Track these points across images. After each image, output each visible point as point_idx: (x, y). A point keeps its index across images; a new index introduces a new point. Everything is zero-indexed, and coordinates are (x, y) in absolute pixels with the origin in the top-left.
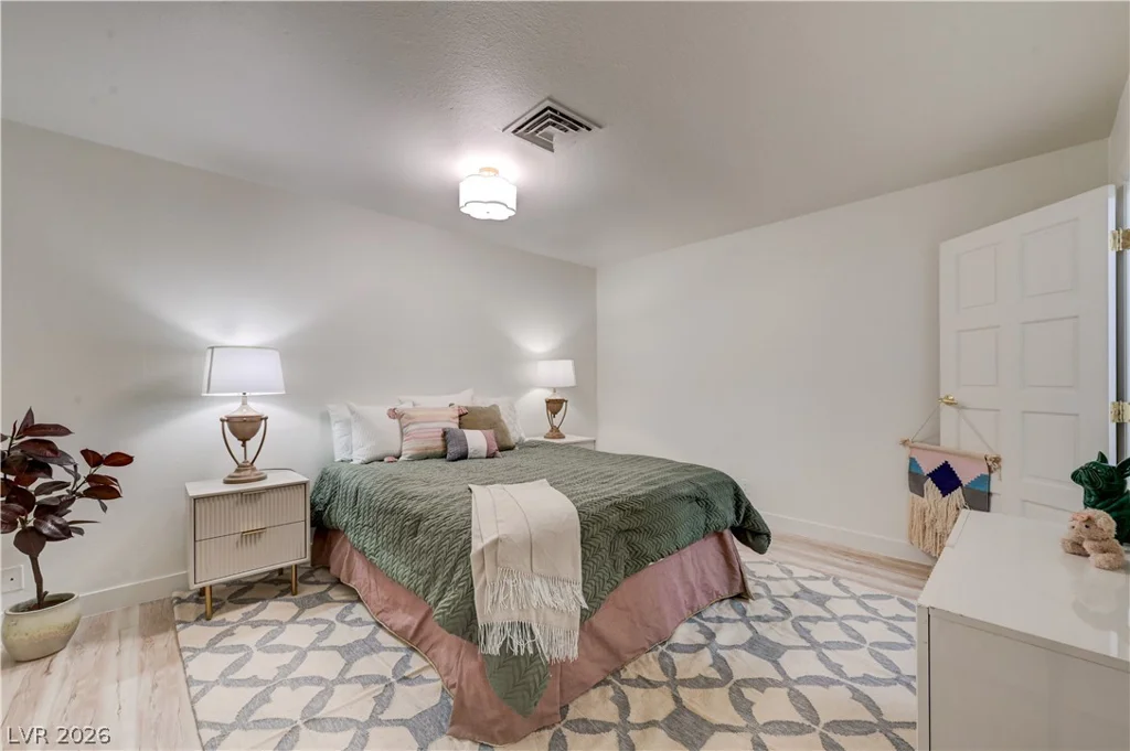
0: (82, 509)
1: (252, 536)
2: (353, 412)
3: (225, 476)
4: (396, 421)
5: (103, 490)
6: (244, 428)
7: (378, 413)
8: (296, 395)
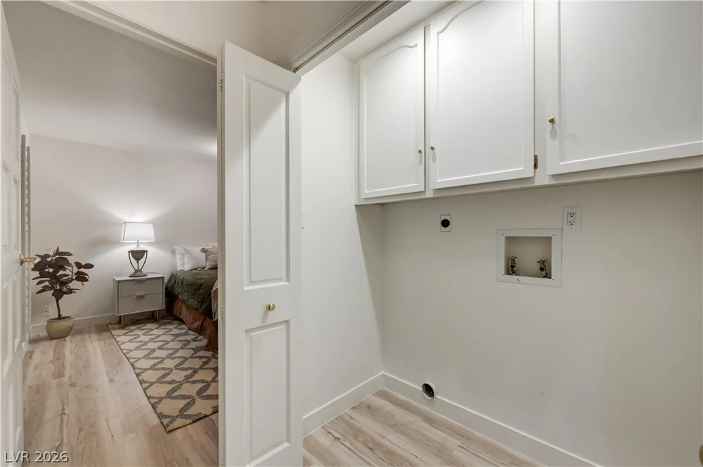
0: (74, 284)
1: (141, 297)
2: (185, 250)
3: (130, 275)
4: (204, 254)
5: (81, 277)
6: (138, 255)
7: (196, 250)
8: (159, 242)
